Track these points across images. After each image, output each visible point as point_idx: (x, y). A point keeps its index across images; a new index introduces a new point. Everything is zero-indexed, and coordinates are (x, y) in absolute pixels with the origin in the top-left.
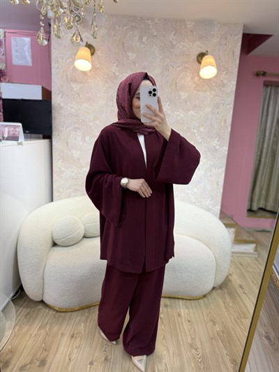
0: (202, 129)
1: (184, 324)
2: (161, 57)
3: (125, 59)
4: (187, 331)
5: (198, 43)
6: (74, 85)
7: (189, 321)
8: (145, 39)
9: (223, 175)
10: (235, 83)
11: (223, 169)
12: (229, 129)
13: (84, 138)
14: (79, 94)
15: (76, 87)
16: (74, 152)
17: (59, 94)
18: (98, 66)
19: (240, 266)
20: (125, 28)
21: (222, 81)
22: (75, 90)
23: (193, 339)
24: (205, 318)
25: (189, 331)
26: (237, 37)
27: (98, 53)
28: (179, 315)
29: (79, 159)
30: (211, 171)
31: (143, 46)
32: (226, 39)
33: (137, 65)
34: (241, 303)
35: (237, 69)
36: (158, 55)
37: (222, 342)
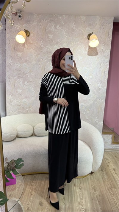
0: (91, 77)
1: (77, 190)
2: (67, 36)
3: (47, 38)
4: (78, 195)
5: (88, 28)
6: (18, 53)
7: (80, 189)
8: (58, 27)
9: (104, 104)
10: (110, 50)
11: (104, 100)
12: (107, 77)
13: (24, 83)
14: (21, 58)
15: (19, 54)
16: (18, 90)
17: (10, 58)
18: (32, 42)
19: (115, 157)
20: (47, 21)
21: (102, 49)
22: (19, 56)
23: (81, 199)
24: (90, 188)
25: (79, 194)
26: (110, 24)
27: (31, 35)
28: (75, 185)
29: (21, 94)
30: (97, 101)
31: (56, 31)
32: (104, 25)
33: (53, 41)
34: (113, 180)
35: (111, 43)
36: (65, 35)
37: (98, 202)
